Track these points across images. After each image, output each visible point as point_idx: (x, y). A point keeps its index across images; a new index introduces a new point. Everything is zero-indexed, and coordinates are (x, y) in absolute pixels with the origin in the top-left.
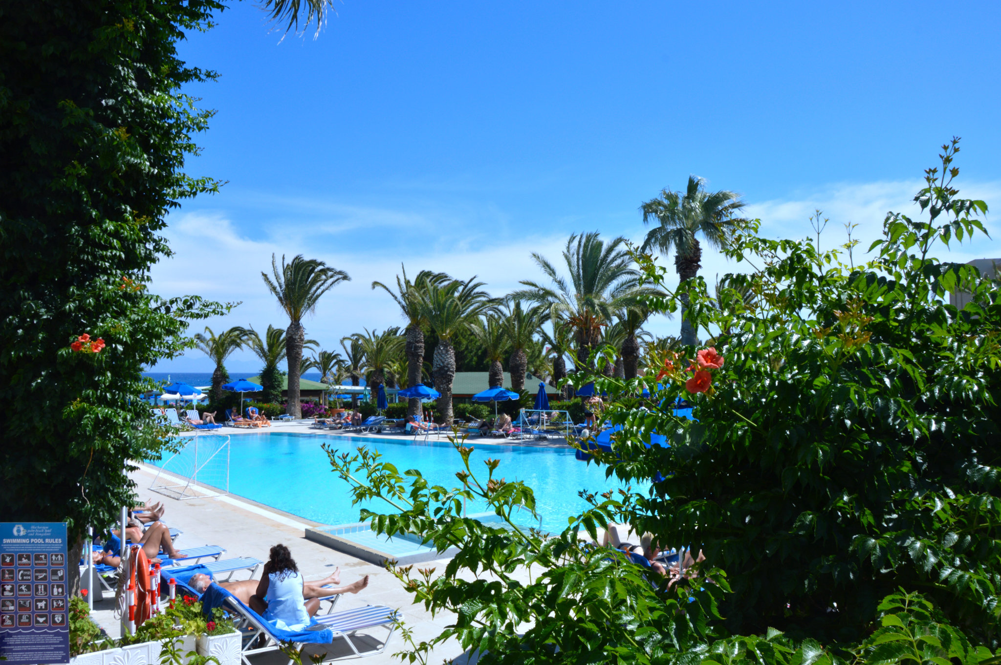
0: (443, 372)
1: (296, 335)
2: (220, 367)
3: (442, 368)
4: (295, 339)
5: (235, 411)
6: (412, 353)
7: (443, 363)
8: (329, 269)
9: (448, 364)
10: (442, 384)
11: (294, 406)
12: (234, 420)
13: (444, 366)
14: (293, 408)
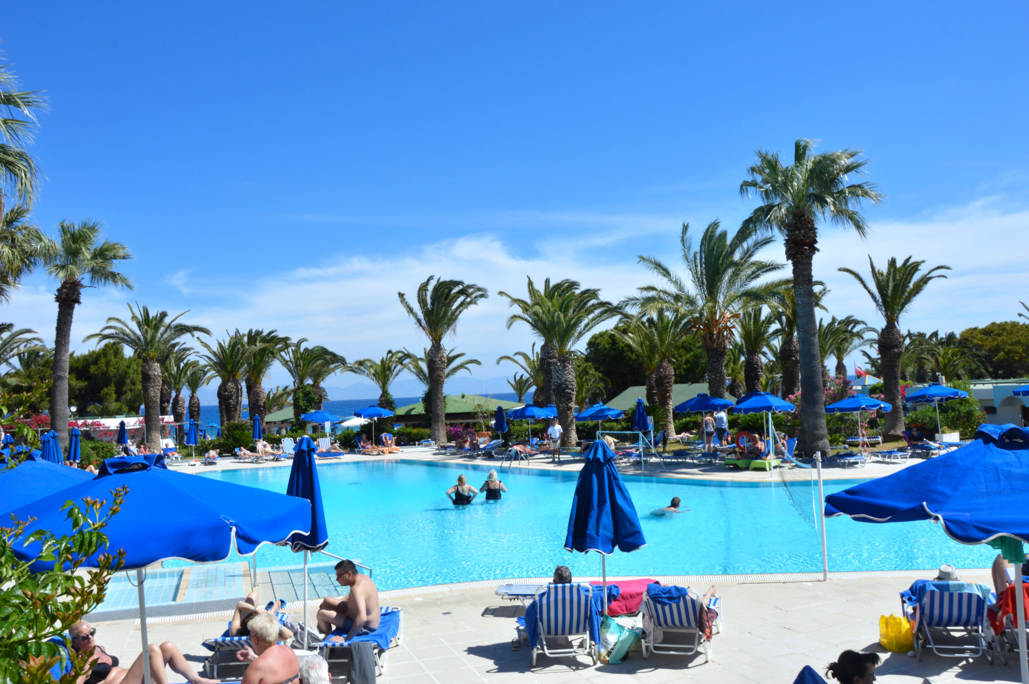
0: (560, 389)
1: (436, 357)
2: (385, 393)
3: (559, 386)
4: (436, 362)
5: (364, 438)
6: (546, 370)
7: (560, 380)
8: (469, 287)
9: (566, 381)
10: (561, 403)
11: (438, 430)
12: (363, 447)
13: (562, 384)
14: (437, 433)
